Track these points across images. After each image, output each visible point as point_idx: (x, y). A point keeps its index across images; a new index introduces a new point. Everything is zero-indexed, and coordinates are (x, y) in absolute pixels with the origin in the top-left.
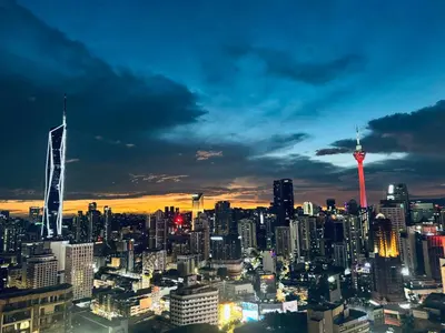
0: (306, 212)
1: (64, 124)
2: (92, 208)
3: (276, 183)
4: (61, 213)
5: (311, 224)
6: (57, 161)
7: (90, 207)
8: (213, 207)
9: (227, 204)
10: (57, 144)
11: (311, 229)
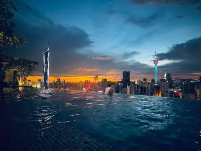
0: (136, 83)
1: (49, 50)
2: (59, 80)
3: (124, 72)
4: (48, 82)
5: (135, 87)
6: (47, 63)
8: (101, 81)
9: (106, 80)
10: (46, 57)
11: (135, 89)
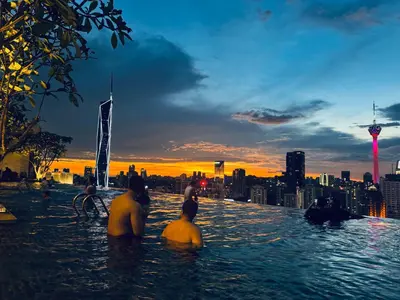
0: (322, 183)
1: (111, 99)
2: (132, 169)
3: (289, 154)
7: (130, 168)
8: (230, 174)
9: (242, 172)
